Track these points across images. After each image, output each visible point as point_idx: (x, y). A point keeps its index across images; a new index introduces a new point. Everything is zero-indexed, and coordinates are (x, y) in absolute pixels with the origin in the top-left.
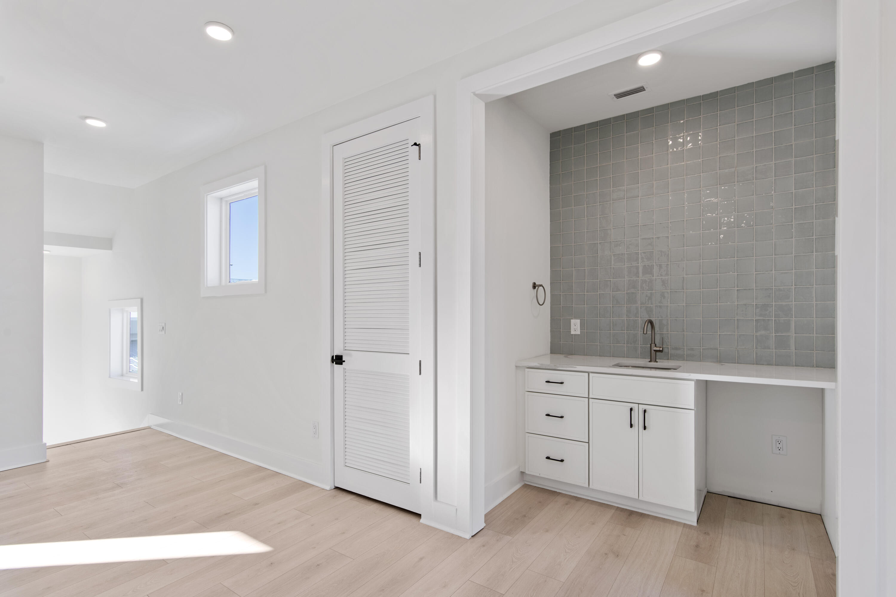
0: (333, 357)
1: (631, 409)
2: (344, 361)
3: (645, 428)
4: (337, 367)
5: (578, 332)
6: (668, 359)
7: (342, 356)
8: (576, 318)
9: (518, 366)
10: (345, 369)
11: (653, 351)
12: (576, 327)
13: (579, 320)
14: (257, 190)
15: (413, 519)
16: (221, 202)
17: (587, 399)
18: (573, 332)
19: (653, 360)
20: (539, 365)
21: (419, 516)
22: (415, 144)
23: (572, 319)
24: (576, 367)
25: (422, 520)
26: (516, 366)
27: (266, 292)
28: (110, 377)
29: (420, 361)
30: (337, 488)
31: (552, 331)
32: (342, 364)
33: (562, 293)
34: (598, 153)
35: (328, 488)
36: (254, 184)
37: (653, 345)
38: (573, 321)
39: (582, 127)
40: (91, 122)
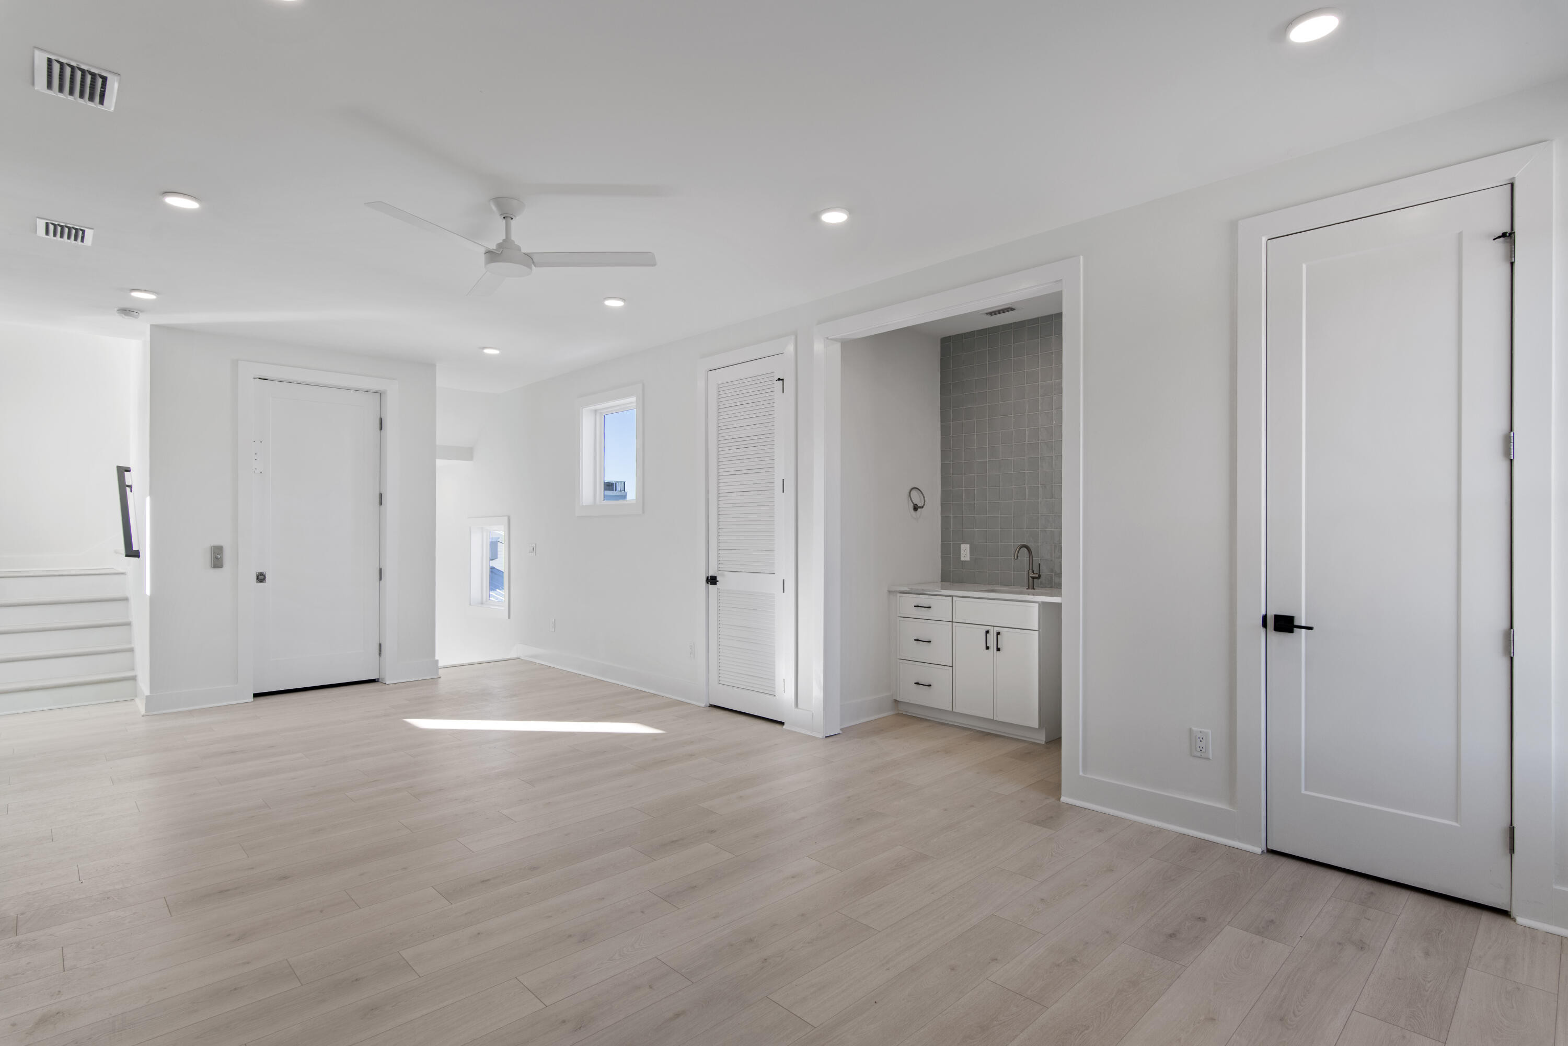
0: (708, 577)
1: (987, 632)
2: (718, 581)
3: (998, 650)
4: (711, 587)
5: (968, 559)
6: (1051, 587)
7: (716, 577)
8: (965, 542)
9: (892, 591)
10: (718, 589)
11: (1030, 578)
12: (965, 552)
13: (969, 545)
14: (635, 404)
15: (778, 727)
16: (596, 415)
17: (951, 623)
18: (962, 559)
19: (1030, 587)
20: (908, 589)
21: (782, 723)
22: (779, 379)
23: (962, 544)
24: (940, 591)
25: (784, 727)
26: (890, 592)
27: (643, 512)
28: (470, 605)
29: (784, 580)
30: (711, 706)
31: (942, 557)
32: (716, 584)
33: (953, 515)
34: (987, 363)
35: (703, 705)
36: (633, 399)
37: (1030, 571)
38: (963, 546)
39: (971, 334)
40: (487, 351)
